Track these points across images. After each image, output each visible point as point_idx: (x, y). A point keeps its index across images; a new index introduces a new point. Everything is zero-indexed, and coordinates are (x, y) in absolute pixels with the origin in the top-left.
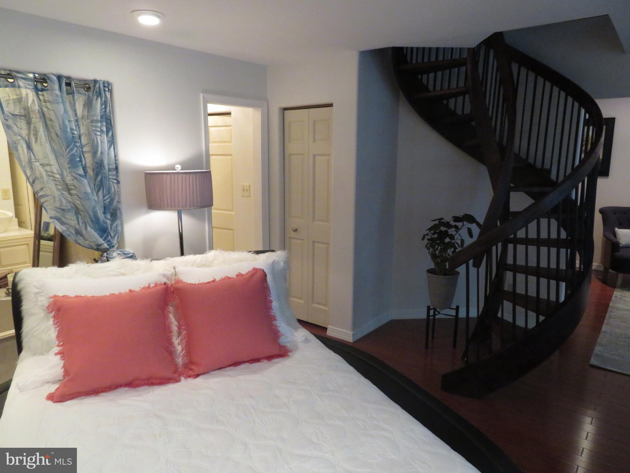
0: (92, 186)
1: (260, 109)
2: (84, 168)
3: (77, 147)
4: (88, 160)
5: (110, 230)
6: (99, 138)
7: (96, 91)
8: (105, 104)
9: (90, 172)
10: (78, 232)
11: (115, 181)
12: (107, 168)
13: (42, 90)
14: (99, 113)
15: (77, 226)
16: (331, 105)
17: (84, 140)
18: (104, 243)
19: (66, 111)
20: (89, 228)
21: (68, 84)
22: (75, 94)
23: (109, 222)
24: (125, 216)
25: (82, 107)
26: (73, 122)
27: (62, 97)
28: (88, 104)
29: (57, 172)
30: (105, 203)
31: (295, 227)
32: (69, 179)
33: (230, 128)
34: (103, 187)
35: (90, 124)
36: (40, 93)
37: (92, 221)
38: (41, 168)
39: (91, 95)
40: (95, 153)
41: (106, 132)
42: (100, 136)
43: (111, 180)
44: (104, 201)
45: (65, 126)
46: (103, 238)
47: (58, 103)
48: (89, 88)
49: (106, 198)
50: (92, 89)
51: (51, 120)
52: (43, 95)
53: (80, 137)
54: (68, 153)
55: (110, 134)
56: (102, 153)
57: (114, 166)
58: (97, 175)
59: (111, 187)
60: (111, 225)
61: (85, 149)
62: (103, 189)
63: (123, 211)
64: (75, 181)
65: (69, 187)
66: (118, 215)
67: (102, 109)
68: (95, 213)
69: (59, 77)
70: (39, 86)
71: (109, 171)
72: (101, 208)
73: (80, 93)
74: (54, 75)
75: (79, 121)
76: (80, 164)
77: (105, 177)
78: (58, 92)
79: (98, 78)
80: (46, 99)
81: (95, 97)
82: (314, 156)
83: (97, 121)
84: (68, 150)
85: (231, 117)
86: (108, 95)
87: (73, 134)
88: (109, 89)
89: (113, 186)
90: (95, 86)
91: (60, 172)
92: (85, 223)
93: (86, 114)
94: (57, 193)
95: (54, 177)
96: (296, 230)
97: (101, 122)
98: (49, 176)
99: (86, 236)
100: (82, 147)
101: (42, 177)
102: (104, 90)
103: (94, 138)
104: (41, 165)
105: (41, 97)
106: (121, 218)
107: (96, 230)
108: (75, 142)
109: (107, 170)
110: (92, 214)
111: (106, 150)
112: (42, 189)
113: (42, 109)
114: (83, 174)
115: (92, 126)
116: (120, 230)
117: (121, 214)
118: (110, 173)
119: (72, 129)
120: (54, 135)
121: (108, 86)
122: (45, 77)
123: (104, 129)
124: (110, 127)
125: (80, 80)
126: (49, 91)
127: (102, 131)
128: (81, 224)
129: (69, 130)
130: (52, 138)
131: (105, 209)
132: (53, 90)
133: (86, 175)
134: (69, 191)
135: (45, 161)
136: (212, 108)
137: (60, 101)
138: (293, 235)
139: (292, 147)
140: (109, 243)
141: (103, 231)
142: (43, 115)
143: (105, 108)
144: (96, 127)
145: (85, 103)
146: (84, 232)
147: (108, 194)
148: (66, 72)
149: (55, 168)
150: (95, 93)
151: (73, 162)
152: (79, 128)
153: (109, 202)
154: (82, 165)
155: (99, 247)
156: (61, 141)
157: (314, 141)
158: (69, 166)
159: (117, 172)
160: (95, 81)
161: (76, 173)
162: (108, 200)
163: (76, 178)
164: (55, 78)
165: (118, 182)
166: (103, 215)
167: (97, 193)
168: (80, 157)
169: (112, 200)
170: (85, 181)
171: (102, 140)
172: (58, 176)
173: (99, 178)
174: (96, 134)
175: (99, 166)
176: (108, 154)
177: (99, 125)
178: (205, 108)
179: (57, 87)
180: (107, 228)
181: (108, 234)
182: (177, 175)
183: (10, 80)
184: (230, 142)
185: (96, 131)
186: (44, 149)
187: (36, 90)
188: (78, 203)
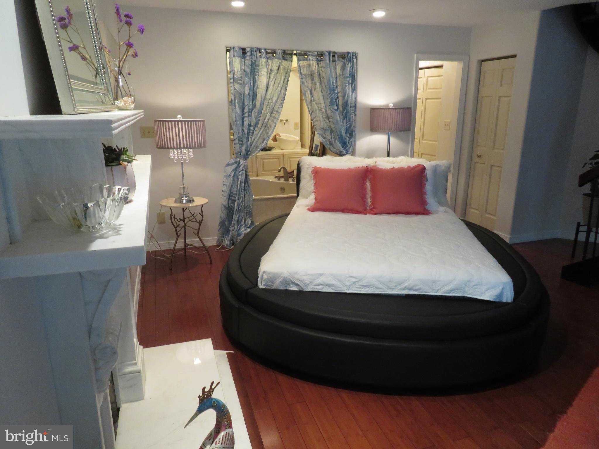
0: (341, 116)
1: (462, 62)
2: (337, 106)
3: (335, 93)
4: (341, 101)
5: (348, 143)
6: (347, 87)
7: (348, 59)
8: (352, 66)
9: (341, 108)
10: (331, 144)
11: (354, 114)
12: (350, 106)
13: (320, 61)
14: (349, 72)
15: (330, 140)
16: (515, 56)
17: (339, 89)
18: (343, 151)
19: (331, 72)
20: (336, 141)
21: (334, 56)
22: (337, 62)
23: (348, 138)
24: (358, 135)
25: (340, 69)
26: (334, 79)
27: (330, 64)
28: (343, 67)
29: (323, 108)
30: (347, 127)
31: (479, 153)
32: (329, 112)
33: (442, 77)
34: (347, 117)
35: (343, 79)
36: (319, 62)
37: (339, 137)
38: (316, 105)
39: (345, 61)
40: (344, 97)
41: (351, 84)
42: (348, 86)
43: (352, 113)
44: (346, 126)
45: (329, 81)
46: (344, 148)
47: (327, 68)
48: (344, 57)
49: (347, 124)
50: (346, 57)
51: (323, 78)
52: (321, 64)
53: (337, 87)
54: (330, 96)
55: (354, 85)
56: (348, 96)
57: (354, 105)
58: (344, 110)
59: (351, 117)
60: (349, 141)
61: (339, 95)
62: (347, 119)
63: (357, 132)
64: (332, 113)
65: (329, 117)
66: (353, 135)
67: (350, 70)
68: (341, 133)
69: (329, 53)
70: (319, 59)
71: (351, 108)
72: (344, 130)
73: (339, 61)
74: (327, 51)
75: (337, 78)
76: (335, 103)
77: (348, 111)
78: (328, 61)
79: (350, 51)
80: (322, 66)
81: (347, 62)
82: (500, 97)
83: (347, 77)
84: (330, 95)
85: (443, 68)
86: (355, 61)
87: (333, 85)
88: (355, 57)
89: (352, 117)
90: (348, 55)
91: (325, 108)
92: (335, 138)
93: (342, 73)
94: (322, 119)
95: (322, 111)
96: (479, 156)
97: (349, 77)
98: (319, 110)
99: (335, 146)
100: (338, 93)
101: (316, 110)
102: (353, 58)
103: (344, 88)
104: (316, 103)
105: (320, 65)
106: (355, 137)
107: (340, 143)
108: (334, 90)
109: (350, 107)
110: (339, 133)
111: (351, 94)
112: (315, 117)
113: (319, 72)
114: (336, 109)
115: (344, 80)
116: (354, 145)
117: (355, 134)
118: (351, 109)
119: (333, 83)
120: (324, 86)
121: (355, 55)
122: (322, 53)
123: (351, 82)
124: (354, 80)
125: (340, 53)
126: (324, 61)
127: (349, 83)
128: (332, 139)
129: (331, 83)
130: (323, 88)
131: (347, 130)
132: (326, 60)
133: (338, 110)
134: (329, 119)
135: (318, 102)
136: (423, 64)
137: (329, 66)
138: (477, 159)
139: (485, 91)
140: (346, 151)
141: (344, 144)
142: (320, 75)
143: (352, 69)
144: (346, 81)
145: (342, 66)
146: (334, 143)
147: (349, 122)
148: (332, 49)
149: (323, 106)
150: (347, 60)
151: (332, 103)
152: (337, 82)
154: (336, 104)
155: (341, 153)
156: (327, 89)
157: (501, 85)
158: (330, 104)
159: (355, 108)
160: (348, 53)
161: (333, 109)
162: (349, 125)
163: (332, 111)
164: (327, 53)
165: (355, 115)
166: (345, 134)
167: (343, 121)
168: (336, 99)
169: (351, 125)
170: (337, 113)
171: (349, 89)
172: (323, 110)
173: (345, 112)
174: (346, 85)
175: (346, 104)
176: (351, 97)
177: (348, 79)
178: (418, 64)
179: (327, 58)
180: (347, 142)
181: (347, 146)
182: (390, 110)
183: (306, 57)
184: (441, 88)
185: (346, 83)
186: (318, 95)
187: (318, 61)
188: (333, 126)
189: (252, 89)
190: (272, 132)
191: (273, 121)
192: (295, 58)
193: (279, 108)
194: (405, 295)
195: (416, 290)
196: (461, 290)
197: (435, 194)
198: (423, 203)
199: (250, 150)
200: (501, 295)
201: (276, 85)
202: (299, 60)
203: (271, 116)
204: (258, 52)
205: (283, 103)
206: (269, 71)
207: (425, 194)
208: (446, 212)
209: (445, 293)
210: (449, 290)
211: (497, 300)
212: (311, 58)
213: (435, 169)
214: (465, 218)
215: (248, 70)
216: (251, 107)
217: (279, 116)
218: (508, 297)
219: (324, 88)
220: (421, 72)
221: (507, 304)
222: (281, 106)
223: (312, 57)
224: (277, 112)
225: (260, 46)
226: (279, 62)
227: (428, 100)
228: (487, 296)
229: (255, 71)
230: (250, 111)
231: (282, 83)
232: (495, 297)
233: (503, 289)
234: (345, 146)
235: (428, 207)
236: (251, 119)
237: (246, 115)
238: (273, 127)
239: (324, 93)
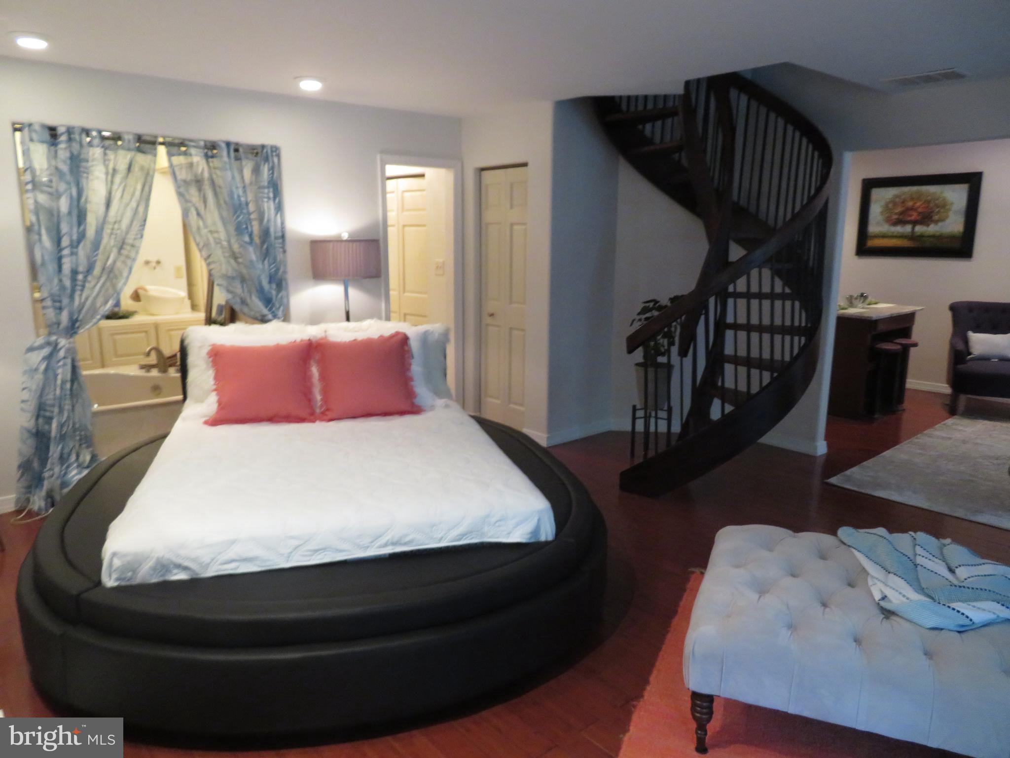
0: (258, 254)
1: (452, 170)
2: (250, 236)
3: (244, 214)
4: (256, 227)
5: (275, 300)
6: (266, 205)
7: (264, 156)
8: (272, 169)
9: (257, 240)
10: (243, 302)
11: (281, 250)
12: (273, 236)
13: (212, 157)
14: (266, 179)
15: (242, 295)
16: (525, 165)
17: (252, 207)
18: (268, 314)
19: (233, 178)
20: (253, 297)
21: (236, 150)
22: (243, 161)
23: (274, 292)
24: (291, 287)
25: (250, 172)
26: (240, 189)
27: (230, 163)
28: (256, 171)
29: (224, 239)
30: (271, 272)
31: (491, 311)
32: (236, 247)
33: (424, 193)
34: (269, 255)
35: (258, 190)
36: (210, 160)
37: (257, 291)
38: (209, 235)
39: (259, 159)
40: (261, 220)
41: (273, 199)
42: (267, 202)
43: (278, 248)
44: (269, 271)
45: (232, 192)
46: (268, 308)
47: (227, 170)
48: (257, 153)
49: (271, 267)
50: (260, 154)
51: (220, 187)
52: (213, 162)
53: (247, 204)
54: (235, 220)
55: (277, 200)
56: (268, 220)
57: (281, 234)
58: (263, 243)
59: (277, 256)
60: (277, 296)
61: (252, 216)
62: (269, 258)
63: (290, 282)
64: (242, 248)
65: (236, 255)
66: (284, 285)
67: (270, 175)
68: (260, 283)
69: (228, 144)
71: (275, 239)
72: (266, 277)
73: (248, 159)
74: (223, 141)
75: (246, 188)
76: (246, 231)
77: (271, 245)
78: (225, 159)
79: (266, 143)
80: (215, 166)
81: (263, 162)
82: (512, 225)
83: (264, 187)
84: (235, 217)
85: (425, 179)
86: (276, 160)
87: (240, 200)
88: (276, 154)
89: (279, 255)
90: (262, 151)
91: (227, 239)
92: (250, 292)
93: (254, 180)
94: (223, 260)
95: (221, 244)
96: (492, 315)
97: (268, 188)
98: (217, 243)
99: (252, 306)
100: (249, 214)
101: (210, 244)
102: (272, 155)
103: (261, 205)
104: (209, 231)
105: (211, 164)
106: (287, 289)
107: (260, 300)
108: (242, 209)
109: (273, 238)
110: (256, 283)
111: (273, 217)
112: (210, 255)
113: (211, 176)
114: (249, 241)
115: (260, 192)
116: (286, 303)
117: (287, 284)
118: (276, 241)
119: (239, 196)
120: (222, 202)
121: (276, 150)
122: (215, 144)
123: (271, 195)
124: (277, 192)
125: (248, 146)
126: (218, 158)
127: (269, 198)
128: (246, 293)
129: (236, 196)
130: (220, 204)
131: (271, 279)
132: (222, 157)
133: (252, 243)
134: (236, 259)
135: (213, 229)
136: (391, 170)
137: (229, 167)
138: (489, 320)
139: (490, 216)
140: (273, 314)
141: (268, 301)
142: (213, 183)
143: (273, 173)
144: (264, 193)
145: (253, 169)
146: (249, 301)
147: (274, 263)
148: (234, 138)
149: (222, 235)
150: (262, 158)
151: (241, 229)
152: (246, 194)
153: (275, 271)
154: (248, 232)
155: (263, 318)
156: (228, 207)
157: (512, 207)
158: (236, 233)
159: (284, 241)
160: (263, 147)
161: (242, 241)
162: (273, 270)
163: (241, 245)
164: (223, 145)
165: (284, 252)
166: (268, 285)
167: (263, 262)
168: (246, 224)
169: (278, 270)
170: (251, 249)
171: (269, 207)
172: (225, 243)
173: (265, 246)
174: (263, 201)
175: (265, 234)
176: (275, 221)
177: (266, 191)
178: (383, 171)
179: (225, 153)
180: (273, 299)
181: (273, 305)
182: (343, 244)
183: (183, 149)
184: (424, 210)
185: (265, 198)
186: (213, 216)
187: (207, 157)
188: (244, 271)
189: (75, 203)
190: (123, 284)
191: (124, 262)
192: (162, 150)
193: (135, 239)
194: (387, 556)
195: (405, 544)
196: (477, 531)
197: (428, 378)
198: (410, 394)
199: (81, 317)
200: (536, 531)
201: (127, 197)
202: (170, 155)
203: (119, 253)
204: (84, 136)
205: (143, 229)
206: (111, 171)
207: (411, 379)
208: (447, 406)
209: (452, 541)
210: (457, 536)
211: (532, 540)
212: (193, 151)
213: (425, 338)
214: (480, 412)
215: (65, 168)
216: (75, 237)
217: (137, 252)
218: (548, 532)
219: (224, 205)
220: (390, 184)
221: (547, 543)
222: (139, 236)
223: (196, 149)
224: (133, 246)
225: (87, 125)
226: (129, 155)
227: (407, 229)
228: (517, 535)
229: (82, 169)
230: (75, 245)
231: (138, 193)
232: (529, 536)
233: (539, 520)
234: (270, 305)
235: (418, 401)
236: (77, 260)
237: (66, 252)
238: (125, 274)
239: (225, 214)
